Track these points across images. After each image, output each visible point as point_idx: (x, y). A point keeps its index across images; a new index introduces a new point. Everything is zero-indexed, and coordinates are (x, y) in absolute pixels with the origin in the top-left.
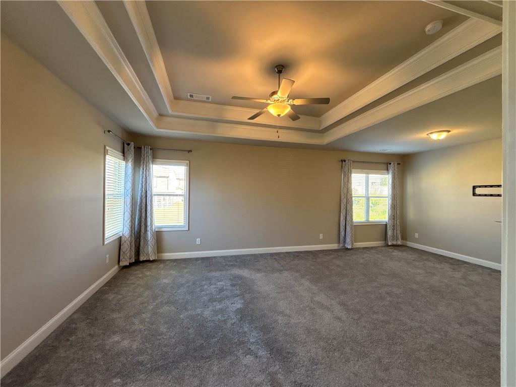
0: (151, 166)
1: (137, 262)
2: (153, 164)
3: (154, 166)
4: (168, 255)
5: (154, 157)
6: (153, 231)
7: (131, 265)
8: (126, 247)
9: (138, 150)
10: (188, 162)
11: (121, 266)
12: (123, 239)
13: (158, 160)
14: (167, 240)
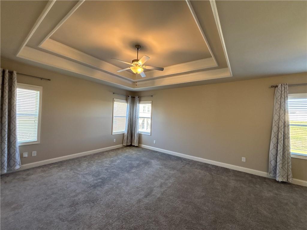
0: (138, 105)
1: (131, 146)
2: (139, 103)
3: (140, 105)
4: (143, 146)
5: (140, 101)
6: (137, 133)
7: (127, 146)
8: (125, 138)
9: (133, 98)
10: (151, 101)
11: (123, 145)
12: (125, 134)
13: (142, 102)
14: (144, 138)
